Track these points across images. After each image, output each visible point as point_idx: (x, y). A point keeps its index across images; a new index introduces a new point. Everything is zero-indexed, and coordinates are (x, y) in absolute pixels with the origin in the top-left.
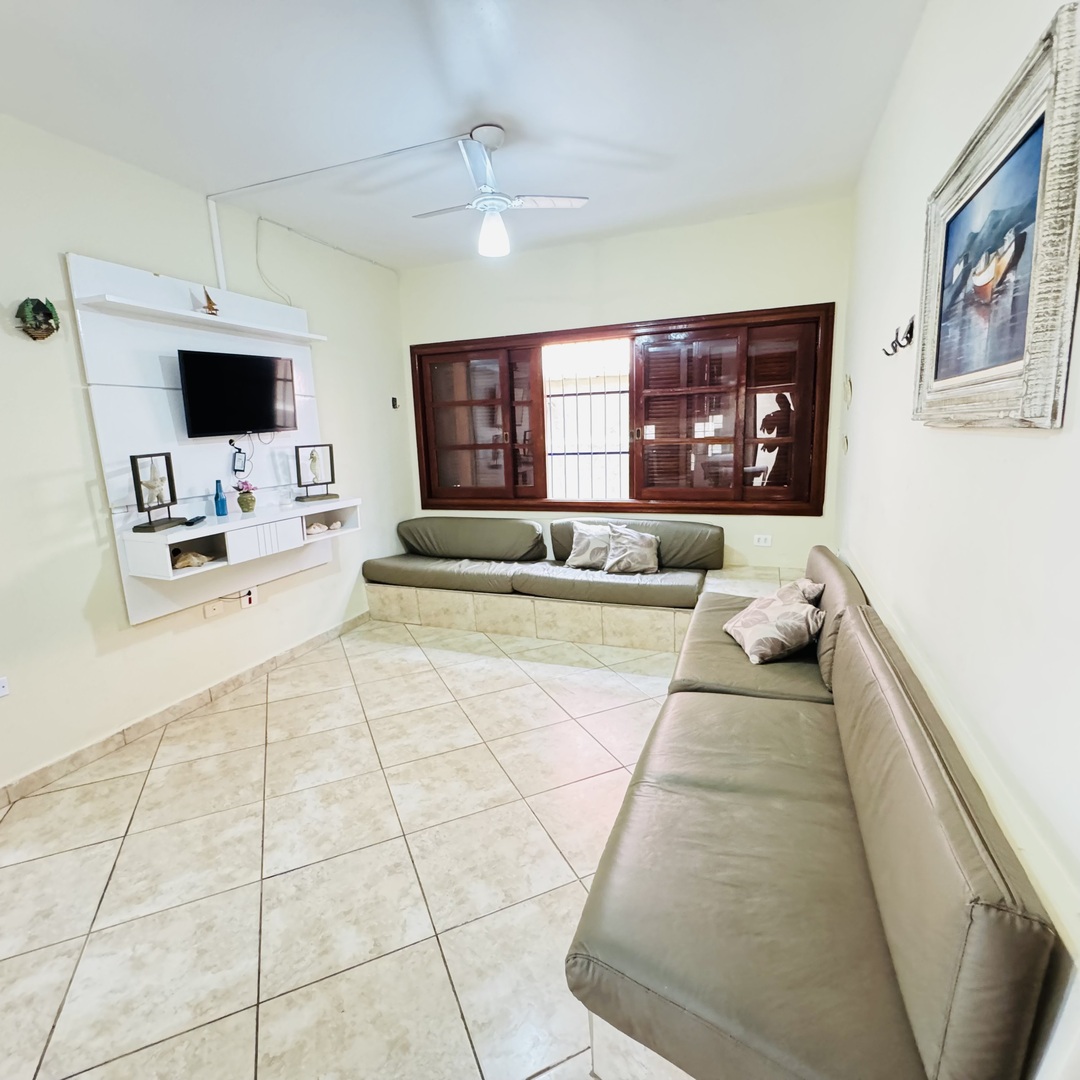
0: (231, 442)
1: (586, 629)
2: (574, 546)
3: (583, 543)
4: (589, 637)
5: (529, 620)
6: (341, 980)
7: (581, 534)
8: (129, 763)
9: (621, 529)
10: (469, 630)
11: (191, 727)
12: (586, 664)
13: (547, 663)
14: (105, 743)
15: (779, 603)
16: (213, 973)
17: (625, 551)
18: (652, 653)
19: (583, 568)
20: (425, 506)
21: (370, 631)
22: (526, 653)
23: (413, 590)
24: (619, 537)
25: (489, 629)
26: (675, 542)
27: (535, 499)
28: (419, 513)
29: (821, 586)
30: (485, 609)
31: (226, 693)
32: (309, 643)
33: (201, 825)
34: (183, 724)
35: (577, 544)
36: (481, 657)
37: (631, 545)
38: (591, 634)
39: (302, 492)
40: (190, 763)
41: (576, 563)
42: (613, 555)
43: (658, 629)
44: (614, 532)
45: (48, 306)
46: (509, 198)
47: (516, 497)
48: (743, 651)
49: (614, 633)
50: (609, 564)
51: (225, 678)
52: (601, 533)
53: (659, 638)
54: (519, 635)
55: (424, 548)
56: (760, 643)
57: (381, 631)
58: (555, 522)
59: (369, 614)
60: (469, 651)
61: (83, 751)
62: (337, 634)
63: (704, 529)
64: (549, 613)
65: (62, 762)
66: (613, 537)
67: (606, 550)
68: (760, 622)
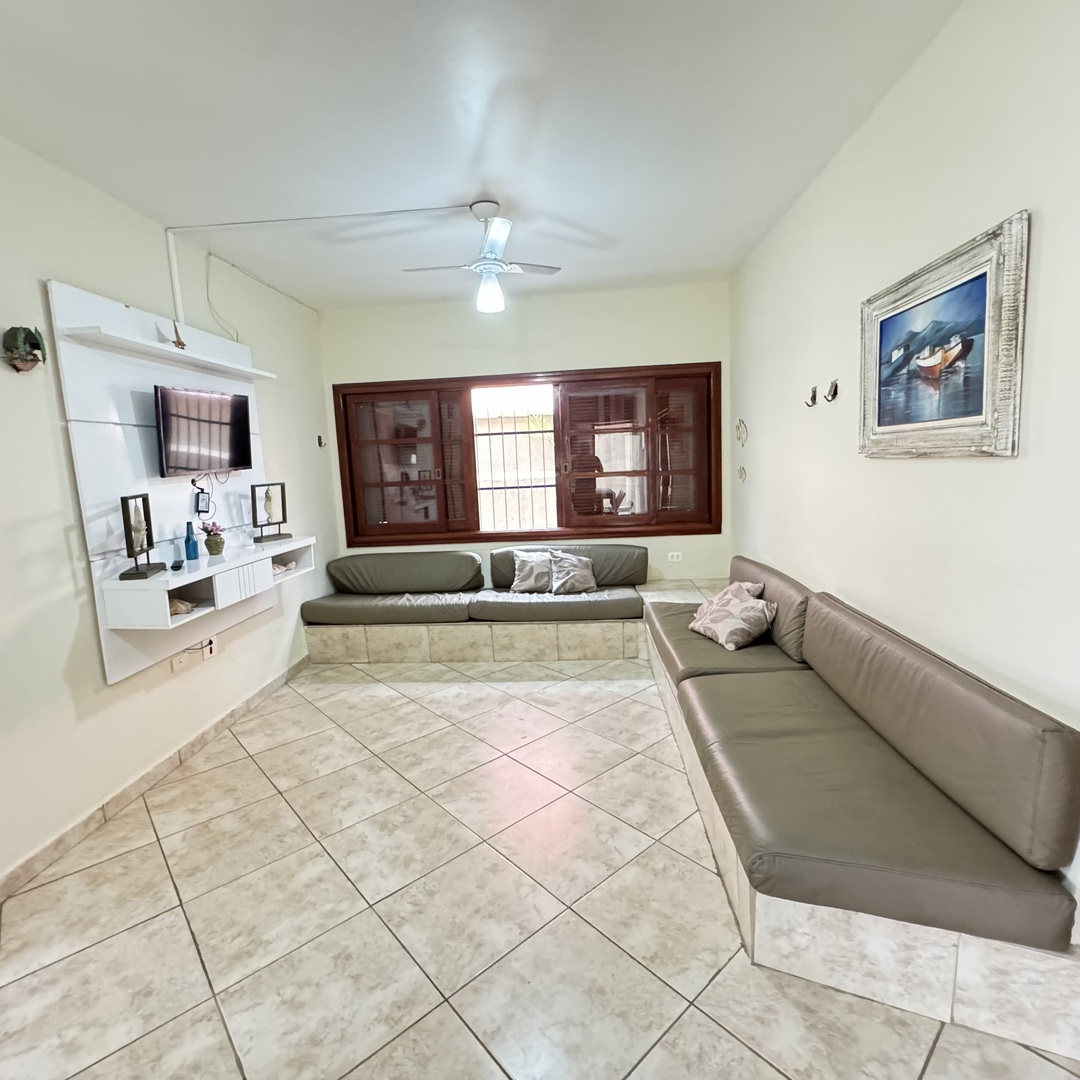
0: (193, 481)
1: (542, 647)
2: (517, 572)
3: (527, 569)
4: (545, 654)
5: (486, 645)
6: (510, 961)
7: (523, 561)
8: (126, 839)
9: (559, 554)
10: (423, 661)
11: (174, 793)
12: (554, 678)
13: (517, 681)
14: (86, 823)
15: (735, 601)
16: (382, 989)
17: (568, 573)
18: (606, 661)
19: (531, 592)
20: (350, 544)
21: (316, 674)
22: (493, 675)
23: (361, 628)
24: (560, 561)
25: (444, 658)
26: (607, 563)
27: (469, 531)
28: (345, 552)
29: (762, 585)
30: (441, 639)
31: (193, 754)
32: (261, 693)
33: (266, 876)
34: (163, 790)
35: (521, 570)
36: (451, 684)
37: (572, 568)
38: (548, 651)
39: (258, 533)
40: (205, 825)
41: (521, 588)
42: (557, 578)
43: (609, 640)
44: (555, 557)
45: (37, 336)
46: (504, 263)
47: (449, 531)
48: (717, 643)
49: (569, 648)
50: (556, 585)
51: (192, 738)
52: (543, 559)
53: (610, 648)
54: (476, 660)
55: (358, 586)
56: (732, 633)
57: (329, 673)
58: (495, 552)
59: (308, 658)
60: (436, 681)
61: (66, 834)
62: (284, 681)
63: (633, 550)
64: (506, 636)
65: (46, 849)
66: (555, 561)
67: (549, 574)
68: (726, 617)
